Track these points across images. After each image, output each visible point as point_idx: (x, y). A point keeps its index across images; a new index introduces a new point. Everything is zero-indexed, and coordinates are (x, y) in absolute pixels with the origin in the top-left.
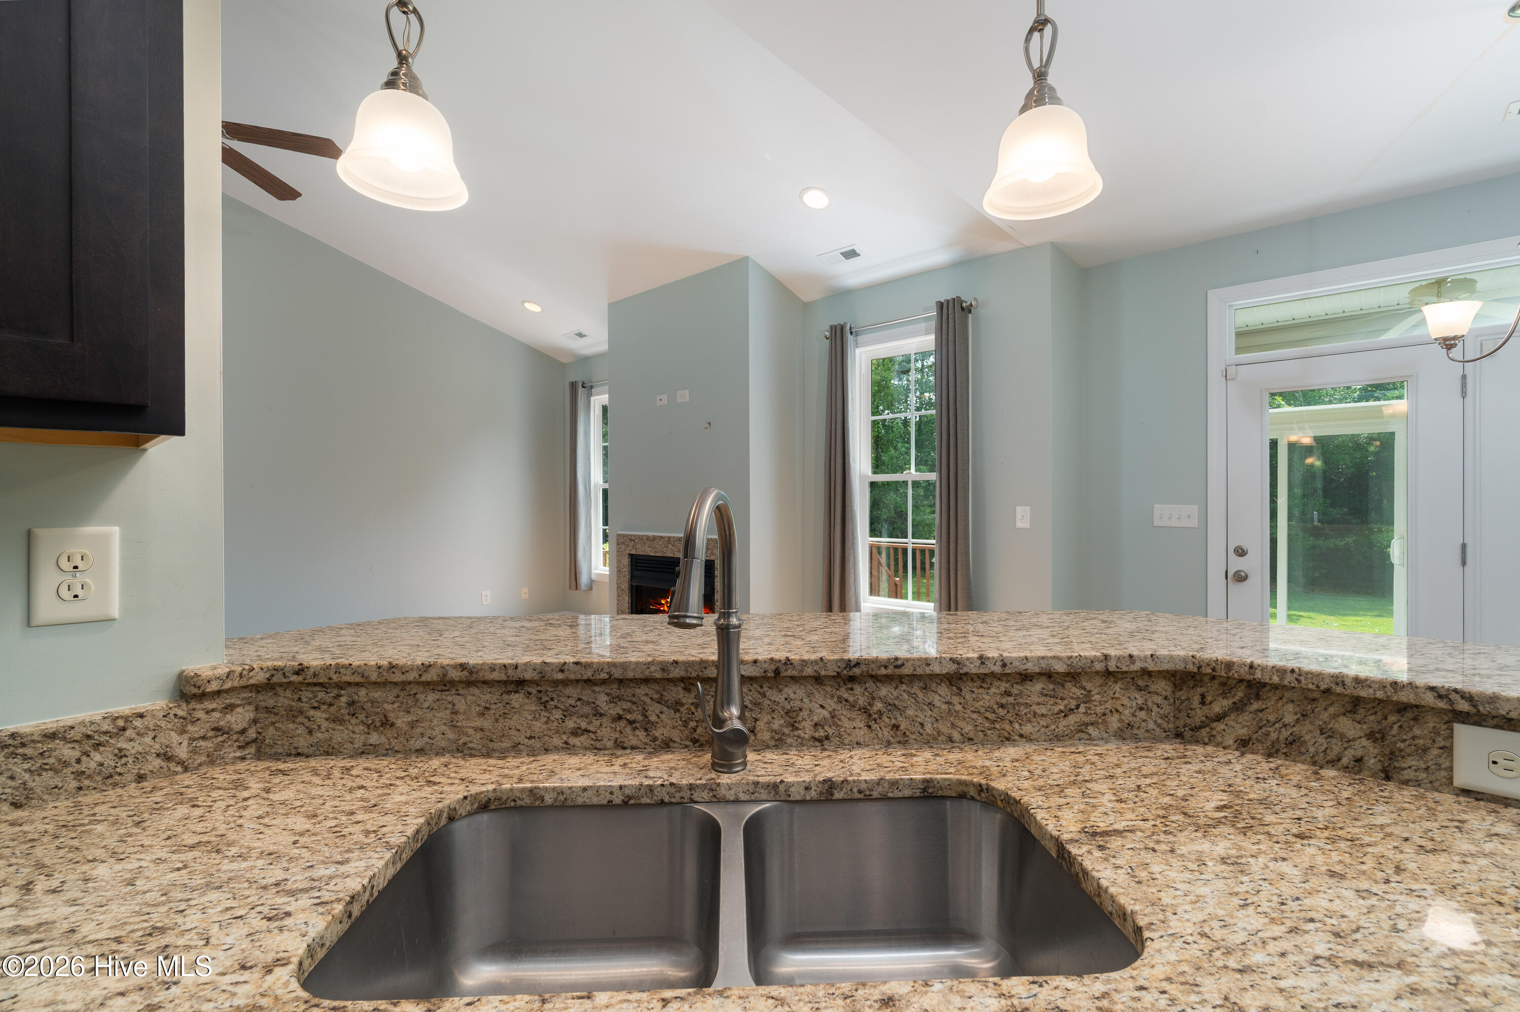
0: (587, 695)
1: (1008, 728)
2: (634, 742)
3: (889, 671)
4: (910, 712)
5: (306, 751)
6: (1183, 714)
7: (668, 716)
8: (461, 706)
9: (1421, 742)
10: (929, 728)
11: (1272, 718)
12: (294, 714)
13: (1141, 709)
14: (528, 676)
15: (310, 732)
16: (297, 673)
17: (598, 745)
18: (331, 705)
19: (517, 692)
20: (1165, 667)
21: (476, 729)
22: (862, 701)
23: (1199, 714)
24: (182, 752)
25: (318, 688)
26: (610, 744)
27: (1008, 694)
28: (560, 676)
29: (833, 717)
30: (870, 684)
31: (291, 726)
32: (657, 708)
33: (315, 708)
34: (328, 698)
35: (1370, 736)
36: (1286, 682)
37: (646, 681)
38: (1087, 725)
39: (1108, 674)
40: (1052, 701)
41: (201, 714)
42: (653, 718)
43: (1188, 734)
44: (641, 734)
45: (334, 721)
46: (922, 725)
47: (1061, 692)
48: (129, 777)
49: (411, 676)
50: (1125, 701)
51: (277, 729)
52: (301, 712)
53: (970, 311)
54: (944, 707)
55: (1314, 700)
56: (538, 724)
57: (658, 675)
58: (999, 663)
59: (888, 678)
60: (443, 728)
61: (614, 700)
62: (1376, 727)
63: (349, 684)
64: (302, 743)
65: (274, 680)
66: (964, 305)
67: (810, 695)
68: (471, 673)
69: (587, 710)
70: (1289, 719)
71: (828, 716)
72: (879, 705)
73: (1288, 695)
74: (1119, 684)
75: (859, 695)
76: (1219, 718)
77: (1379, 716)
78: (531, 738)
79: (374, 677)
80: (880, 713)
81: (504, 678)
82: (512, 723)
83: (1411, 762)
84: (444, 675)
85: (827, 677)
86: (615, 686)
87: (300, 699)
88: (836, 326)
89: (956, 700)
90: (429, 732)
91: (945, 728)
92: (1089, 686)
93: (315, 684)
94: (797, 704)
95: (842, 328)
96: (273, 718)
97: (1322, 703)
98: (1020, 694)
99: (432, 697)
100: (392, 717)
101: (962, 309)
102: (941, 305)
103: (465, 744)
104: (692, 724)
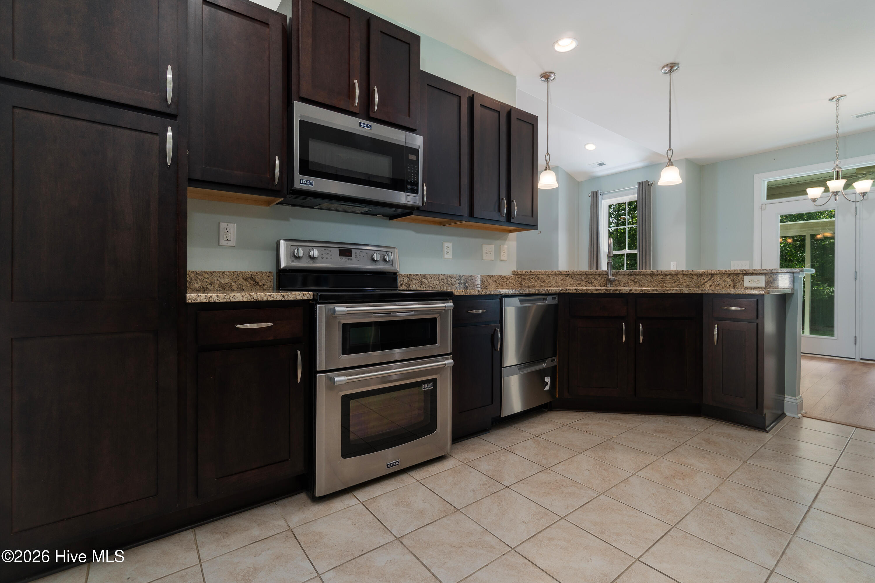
0: (580, 277)
1: (663, 285)
2: (589, 286)
3: (639, 273)
4: (643, 281)
5: (530, 286)
6: (699, 283)
7: (595, 281)
8: (558, 279)
9: (739, 280)
10: (646, 284)
11: (715, 281)
12: (528, 280)
13: (691, 282)
14: (571, 273)
15: (531, 283)
16: (530, 272)
17: (583, 286)
18: (534, 278)
19: (568, 276)
20: (695, 273)
21: (560, 283)
22: (633, 279)
23: (702, 282)
24: (515, 283)
25: (532, 275)
26: (585, 286)
27: (662, 278)
28: (576, 273)
29: (627, 282)
30: (635, 276)
31: (528, 282)
32: (594, 280)
33: (532, 279)
34: (534, 277)
35: (732, 281)
36: (717, 273)
37: (592, 274)
38: (679, 285)
39: (684, 274)
40: (672, 280)
41: (516, 278)
42: (593, 282)
43: (700, 286)
44: (590, 284)
45: (535, 281)
46: (645, 284)
47: (673, 278)
48: (510, 286)
49: (550, 273)
50: (687, 280)
51: (525, 282)
52: (529, 279)
53: (652, 186)
54: (649, 281)
55: (723, 276)
56: (571, 282)
57: (594, 273)
58: (661, 272)
59: (638, 275)
60: (554, 283)
61: (585, 278)
62: (732, 279)
63: (538, 274)
64: (529, 285)
65: (526, 273)
66: (649, 183)
67: (623, 278)
68: (560, 272)
69: (580, 280)
70: (718, 280)
71: (626, 282)
72: (636, 280)
73: (718, 276)
74: (686, 277)
75: (632, 278)
76: (706, 282)
77: (733, 277)
78: (570, 285)
79: (543, 273)
80: (636, 281)
81: (566, 273)
82: (567, 282)
83: (738, 284)
84: (556, 273)
85: (626, 274)
86: (586, 276)
87: (529, 277)
88: (594, 192)
89: (652, 279)
90: (552, 283)
91: (650, 285)
92: (679, 277)
93: (532, 274)
94: (620, 280)
95: (597, 193)
96: (525, 280)
97: (724, 276)
98: (665, 278)
99: (552, 277)
100: (545, 280)
101: (649, 185)
102: (639, 184)
103: (558, 286)
104: (600, 283)
